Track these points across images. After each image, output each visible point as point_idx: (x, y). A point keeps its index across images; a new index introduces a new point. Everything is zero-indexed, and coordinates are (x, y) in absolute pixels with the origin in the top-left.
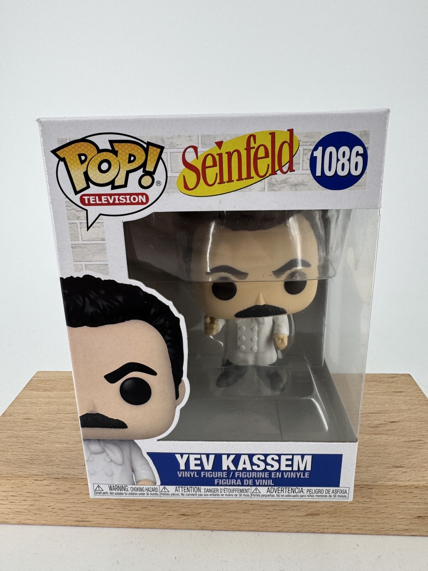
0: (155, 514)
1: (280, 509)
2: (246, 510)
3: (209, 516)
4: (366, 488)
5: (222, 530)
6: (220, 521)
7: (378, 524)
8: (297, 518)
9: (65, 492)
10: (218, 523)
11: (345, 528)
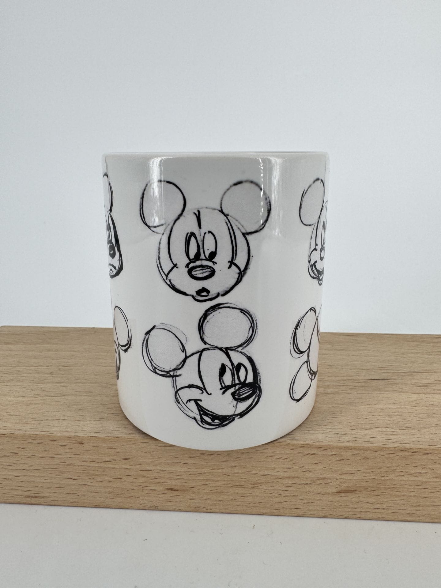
0: (133, 488)
1: (302, 483)
2: (256, 484)
3: (205, 491)
4: (420, 454)
5: (222, 513)
6: (220, 499)
7: (436, 507)
8: (326, 495)
9: (13, 454)
10: (218, 502)
11: (390, 511)
